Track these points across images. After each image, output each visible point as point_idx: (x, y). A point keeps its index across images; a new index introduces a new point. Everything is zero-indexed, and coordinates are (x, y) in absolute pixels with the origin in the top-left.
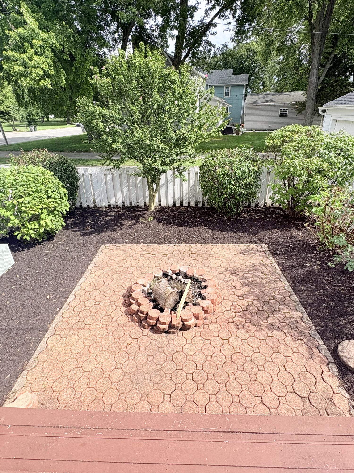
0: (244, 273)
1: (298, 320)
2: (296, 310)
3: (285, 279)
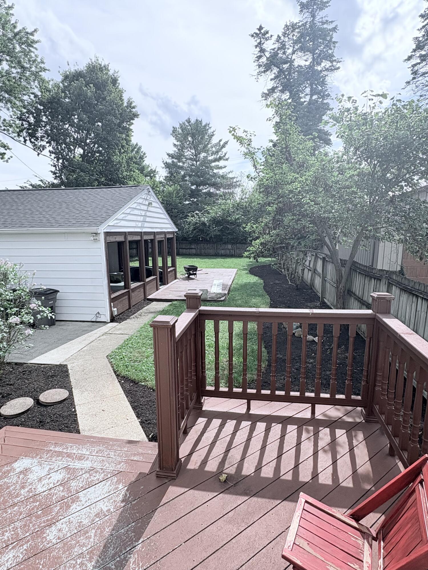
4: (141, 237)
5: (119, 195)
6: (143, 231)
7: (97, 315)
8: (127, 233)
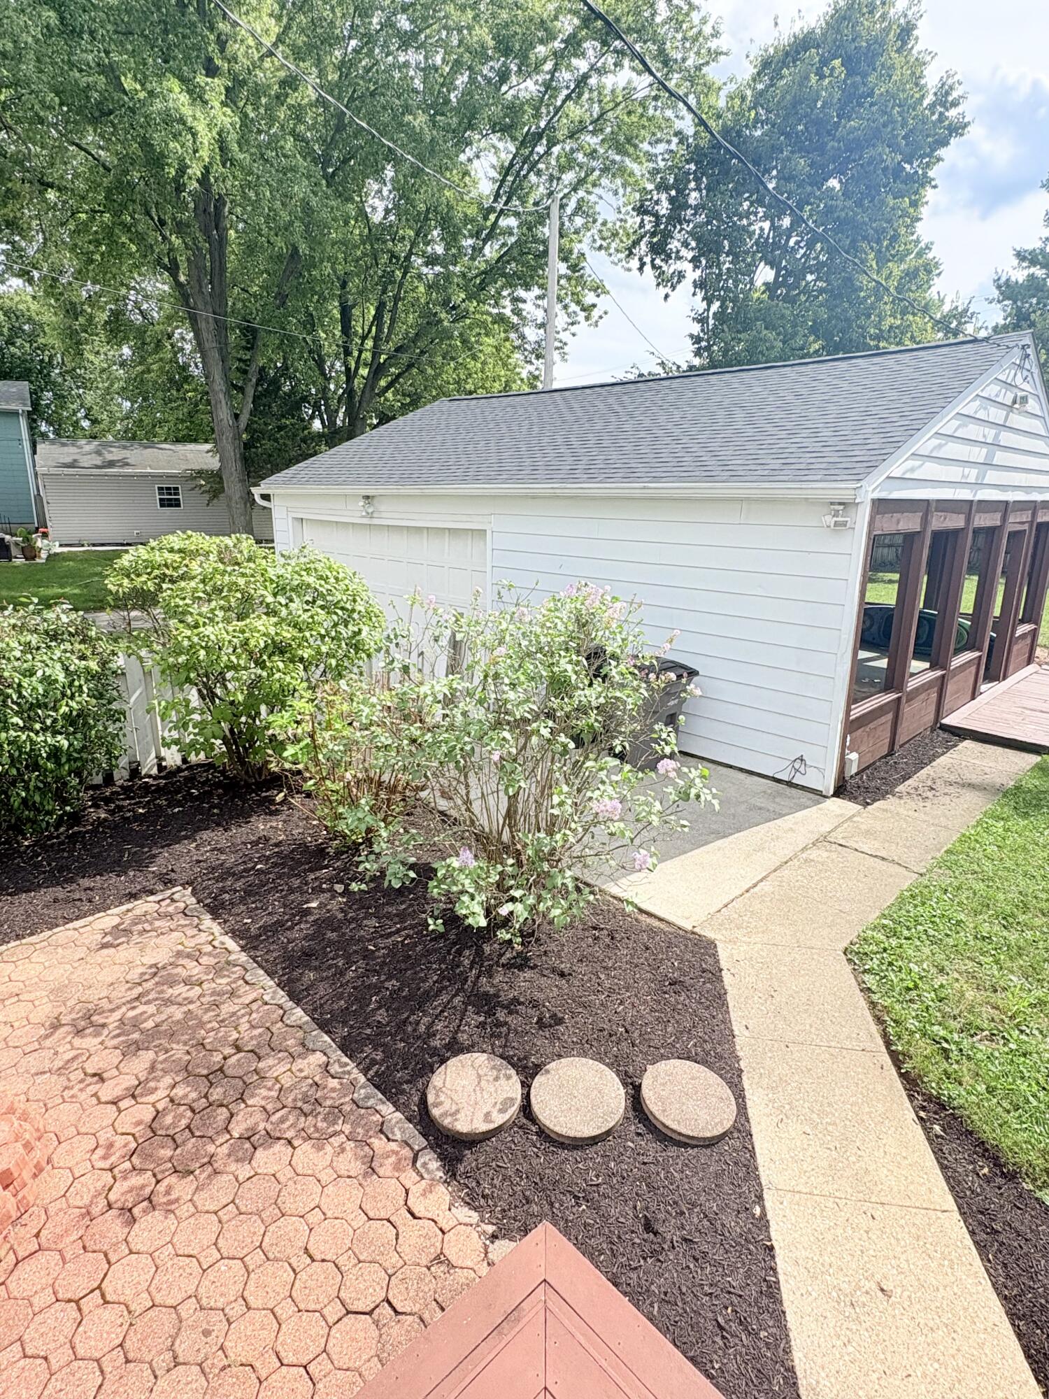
0: (124, 1009)
1: (317, 1079)
2: (307, 1050)
3: (262, 972)
4: (968, 520)
5: (916, 375)
6: (977, 498)
7: (797, 765)
8: (934, 505)
